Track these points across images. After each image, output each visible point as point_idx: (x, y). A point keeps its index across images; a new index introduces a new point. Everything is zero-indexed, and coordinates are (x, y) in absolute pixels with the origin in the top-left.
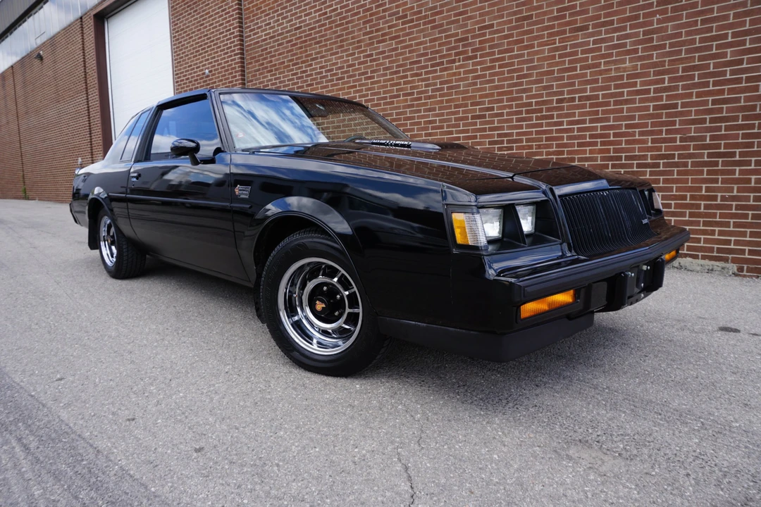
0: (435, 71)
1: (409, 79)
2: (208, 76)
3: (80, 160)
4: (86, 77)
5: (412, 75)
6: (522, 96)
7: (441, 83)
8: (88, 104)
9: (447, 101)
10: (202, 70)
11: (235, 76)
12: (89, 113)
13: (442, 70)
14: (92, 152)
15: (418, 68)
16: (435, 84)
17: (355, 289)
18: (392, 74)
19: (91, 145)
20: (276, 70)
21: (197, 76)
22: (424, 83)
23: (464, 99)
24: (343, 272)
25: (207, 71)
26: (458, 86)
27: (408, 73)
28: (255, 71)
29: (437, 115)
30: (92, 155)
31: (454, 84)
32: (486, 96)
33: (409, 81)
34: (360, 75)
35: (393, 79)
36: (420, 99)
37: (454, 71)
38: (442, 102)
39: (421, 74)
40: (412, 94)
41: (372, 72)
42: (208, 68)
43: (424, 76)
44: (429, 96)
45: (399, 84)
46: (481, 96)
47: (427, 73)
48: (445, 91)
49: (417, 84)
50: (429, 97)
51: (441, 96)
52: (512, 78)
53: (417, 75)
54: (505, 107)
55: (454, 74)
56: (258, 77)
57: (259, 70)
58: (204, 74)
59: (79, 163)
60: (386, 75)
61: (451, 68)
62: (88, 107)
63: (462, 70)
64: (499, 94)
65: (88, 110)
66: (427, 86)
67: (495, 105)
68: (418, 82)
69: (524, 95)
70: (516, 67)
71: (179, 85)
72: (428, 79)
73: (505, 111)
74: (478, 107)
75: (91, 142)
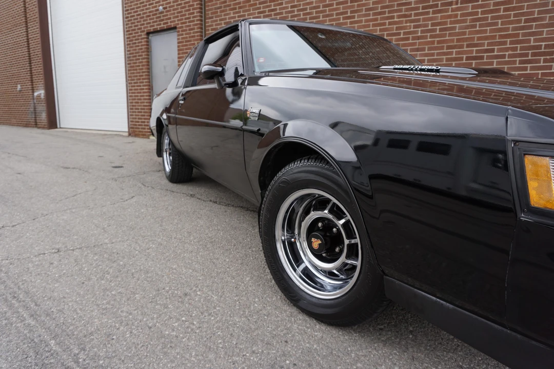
0: (428, 13)
1: (396, 20)
2: (162, 13)
3: (19, 87)
4: (25, 12)
5: (399, 17)
6: (530, 40)
7: (433, 25)
8: (28, 37)
9: (439, 42)
10: (156, 7)
11: (193, 13)
12: (28, 44)
13: (434, 12)
14: (32, 80)
15: (407, 10)
16: (426, 26)
17: (349, 217)
18: (375, 14)
19: (31, 73)
20: (240, 8)
21: (150, 12)
22: (412, 24)
23: (458, 40)
24: (334, 200)
25: (161, 8)
26: (454, 28)
27: (395, 14)
28: (216, 9)
29: (426, 55)
30: (32, 82)
31: (449, 26)
32: (486, 38)
33: (396, 21)
34: (337, 14)
35: (376, 20)
36: (408, 39)
37: (450, 13)
38: (433, 42)
39: (410, 16)
40: (399, 34)
41: (352, 12)
42: (162, 5)
43: (413, 18)
44: (418, 36)
45: (384, 24)
46: (479, 39)
47: (416, 15)
48: (438, 32)
49: (405, 25)
50: (418, 38)
51: (431, 37)
52: (520, 21)
53: (405, 16)
54: (507, 49)
55: (450, 17)
56: (219, 14)
57: (220, 7)
58: (158, 10)
59: (18, 89)
60: (369, 15)
61: (447, 11)
62: (28, 39)
63: (459, 13)
64: (501, 37)
65: (28, 42)
66: (415, 27)
67: (496, 47)
68: (406, 23)
69: (532, 38)
70: (525, 11)
71: (128, 21)
72: (418, 20)
73: (507, 53)
74: (475, 49)
75: (31, 71)
